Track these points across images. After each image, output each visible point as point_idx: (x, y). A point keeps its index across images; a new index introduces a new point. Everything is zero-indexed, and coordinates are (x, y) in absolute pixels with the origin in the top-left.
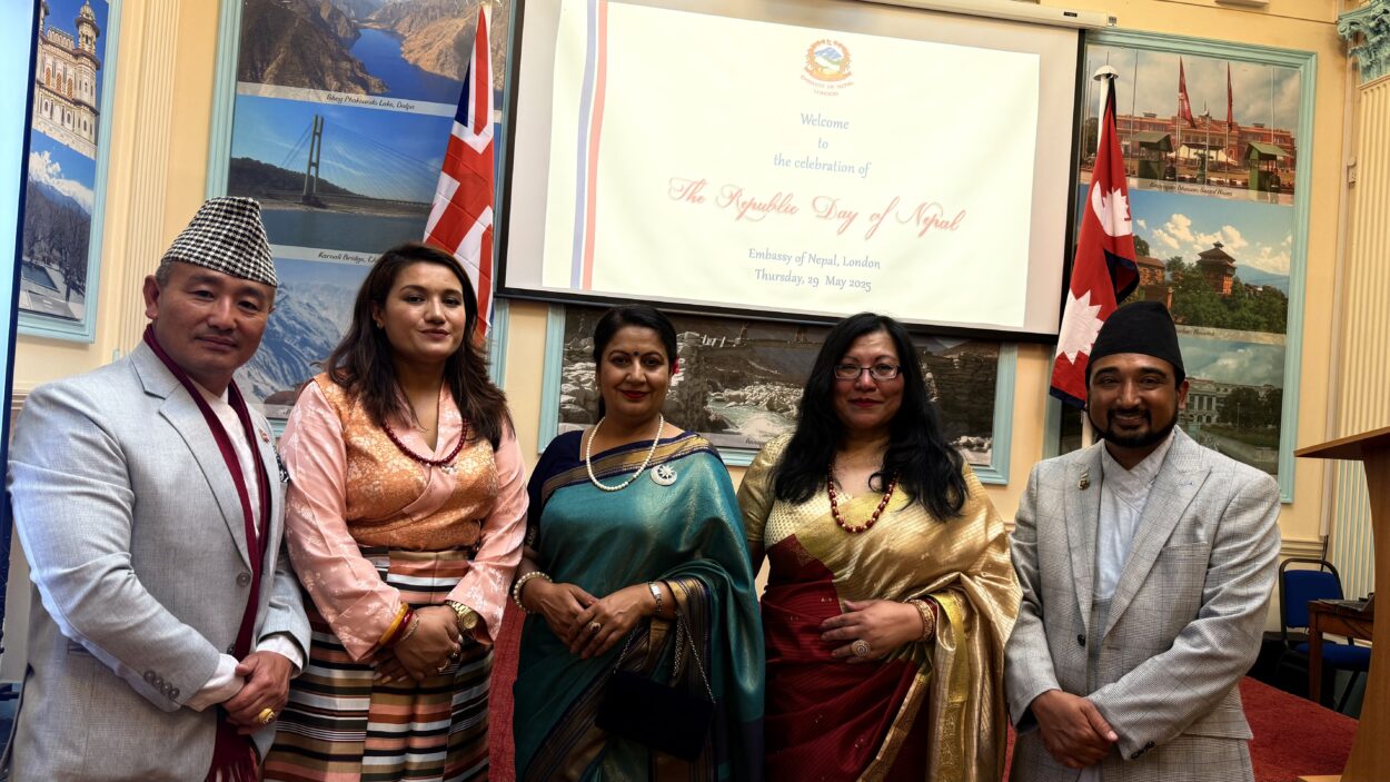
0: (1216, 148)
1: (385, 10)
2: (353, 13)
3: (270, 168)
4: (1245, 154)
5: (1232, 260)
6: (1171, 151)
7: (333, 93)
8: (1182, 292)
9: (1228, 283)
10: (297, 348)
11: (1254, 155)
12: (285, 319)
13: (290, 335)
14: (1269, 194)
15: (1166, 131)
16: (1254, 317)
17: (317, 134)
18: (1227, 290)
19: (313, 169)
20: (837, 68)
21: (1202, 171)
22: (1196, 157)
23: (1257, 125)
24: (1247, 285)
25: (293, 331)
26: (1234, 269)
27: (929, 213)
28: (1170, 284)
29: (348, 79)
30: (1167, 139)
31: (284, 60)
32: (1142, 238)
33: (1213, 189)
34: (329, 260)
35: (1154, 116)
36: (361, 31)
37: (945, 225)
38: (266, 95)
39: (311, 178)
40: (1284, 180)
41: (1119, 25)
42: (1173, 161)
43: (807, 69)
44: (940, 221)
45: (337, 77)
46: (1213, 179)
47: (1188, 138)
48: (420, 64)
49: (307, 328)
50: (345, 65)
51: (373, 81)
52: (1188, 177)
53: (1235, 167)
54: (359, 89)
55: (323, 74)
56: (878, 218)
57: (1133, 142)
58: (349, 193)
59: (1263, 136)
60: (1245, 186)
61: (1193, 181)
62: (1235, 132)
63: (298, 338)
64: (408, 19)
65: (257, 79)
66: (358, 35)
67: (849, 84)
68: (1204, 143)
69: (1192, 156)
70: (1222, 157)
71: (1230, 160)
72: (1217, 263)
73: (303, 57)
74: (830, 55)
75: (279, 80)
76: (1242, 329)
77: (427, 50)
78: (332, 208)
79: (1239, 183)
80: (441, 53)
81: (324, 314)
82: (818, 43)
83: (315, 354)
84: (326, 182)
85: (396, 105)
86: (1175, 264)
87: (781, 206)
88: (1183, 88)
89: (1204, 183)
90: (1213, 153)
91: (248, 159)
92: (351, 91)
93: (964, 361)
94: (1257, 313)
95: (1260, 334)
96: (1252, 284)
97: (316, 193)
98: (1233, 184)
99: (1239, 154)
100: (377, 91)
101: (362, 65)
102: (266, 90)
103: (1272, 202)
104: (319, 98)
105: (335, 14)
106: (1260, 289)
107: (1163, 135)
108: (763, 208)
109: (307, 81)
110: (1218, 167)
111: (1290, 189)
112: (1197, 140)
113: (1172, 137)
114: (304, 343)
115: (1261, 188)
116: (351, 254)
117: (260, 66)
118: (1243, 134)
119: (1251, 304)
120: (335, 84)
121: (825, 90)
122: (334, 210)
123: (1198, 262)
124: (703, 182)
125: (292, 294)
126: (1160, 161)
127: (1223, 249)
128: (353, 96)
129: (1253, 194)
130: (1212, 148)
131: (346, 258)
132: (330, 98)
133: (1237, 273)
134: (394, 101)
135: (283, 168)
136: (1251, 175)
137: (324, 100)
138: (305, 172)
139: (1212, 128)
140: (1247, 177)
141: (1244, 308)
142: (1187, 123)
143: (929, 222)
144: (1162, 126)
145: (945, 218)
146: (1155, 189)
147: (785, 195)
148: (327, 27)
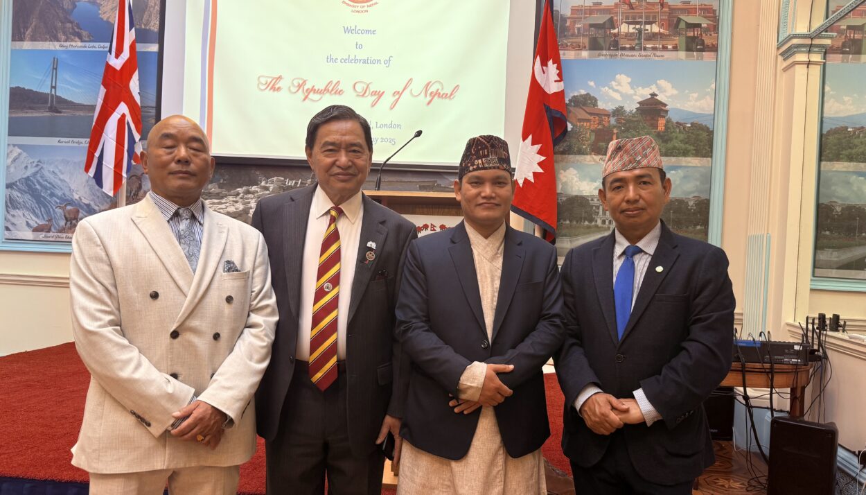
0: (651, 23)
3: (30, 91)
4: (674, 24)
5: (665, 105)
6: (614, 28)
7: (62, 43)
8: (624, 131)
9: (662, 123)
10: (48, 198)
11: (682, 25)
12: (41, 181)
13: (44, 191)
14: (695, 53)
15: (610, 14)
16: (683, 146)
17: (55, 69)
18: (661, 128)
19: (53, 90)
21: (639, 41)
22: (634, 31)
23: (685, 2)
24: (677, 123)
25: (45, 188)
26: (667, 111)
27: (433, 89)
28: (614, 127)
29: (70, 33)
30: (611, 20)
31: (35, 26)
32: (592, 95)
33: (649, 53)
34: (64, 144)
35: (601, 4)
37: (446, 96)
38: (26, 48)
39: (52, 96)
42: (615, 35)
44: (442, 93)
45: (64, 33)
46: (647, 46)
47: (627, 18)
49: (53, 186)
50: (69, 25)
51: (84, 33)
52: (628, 46)
53: (666, 35)
54: (77, 39)
55: (57, 31)
56: (398, 94)
57: (584, 25)
59: (690, 11)
60: (675, 49)
61: (632, 49)
62: (666, 9)
63: (49, 192)
65: (21, 39)
66: (75, 6)
68: (640, 20)
69: (631, 31)
70: (655, 28)
71: (662, 31)
72: (652, 109)
73: (45, 23)
75: (33, 39)
76: (674, 156)
78: (65, 113)
79: (670, 47)
81: (62, 177)
83: (58, 201)
84: (60, 97)
85: (97, 46)
86: (619, 112)
87: (332, 90)
89: (641, 49)
90: (648, 27)
91: (18, 87)
92: (72, 41)
94: (687, 143)
95: (689, 159)
96: (682, 122)
97: (57, 104)
98: (665, 48)
99: (669, 25)
100: (87, 39)
101: (78, 24)
102: (27, 45)
103: (698, 59)
104: (55, 47)
106: (689, 125)
107: (608, 17)
108: (320, 93)
109: (48, 37)
110: (652, 37)
111: (714, 48)
112: (634, 18)
113: (615, 18)
114: (52, 195)
115: (688, 49)
116: (76, 140)
117: (22, 30)
118: (673, 10)
119: (682, 136)
120: (63, 37)
121: (359, 9)
122: (66, 114)
123: (637, 109)
124: (280, 78)
125: (45, 166)
126: (605, 36)
127: (657, 98)
128: (74, 44)
129: (682, 54)
130: (646, 23)
131: (73, 142)
132: (61, 46)
133: (670, 115)
134: (96, 44)
135: (38, 91)
136: (679, 40)
137: (58, 48)
138: (49, 92)
139: (647, 9)
140: (677, 42)
141: (675, 140)
142: (626, 7)
143: (434, 94)
144: (607, 10)
145: (445, 91)
146: (603, 58)
147: (334, 83)
148: (57, 3)
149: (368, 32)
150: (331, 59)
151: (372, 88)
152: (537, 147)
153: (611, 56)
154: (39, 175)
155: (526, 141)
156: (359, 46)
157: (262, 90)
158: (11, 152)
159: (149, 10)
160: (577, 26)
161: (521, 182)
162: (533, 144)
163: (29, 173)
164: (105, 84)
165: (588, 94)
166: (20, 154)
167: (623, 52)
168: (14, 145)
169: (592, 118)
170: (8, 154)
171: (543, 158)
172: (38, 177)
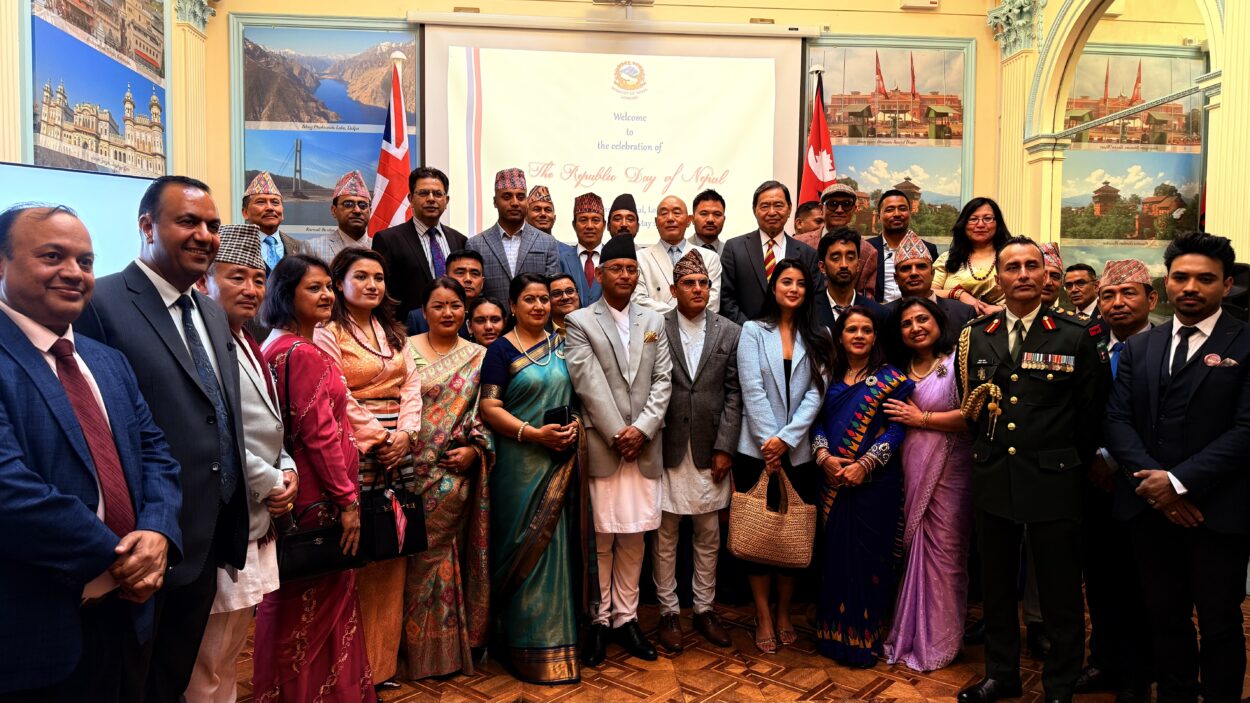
0: (904, 112)
1: (335, 66)
2: (314, 70)
4: (925, 114)
5: (918, 188)
6: (871, 117)
7: (306, 123)
11: (932, 115)
14: (943, 141)
15: (867, 103)
16: (935, 226)
17: (299, 151)
19: (298, 175)
20: (635, 80)
21: (895, 129)
22: (889, 119)
23: (933, 93)
24: (929, 205)
26: (919, 194)
27: (704, 174)
29: (315, 114)
30: (868, 109)
31: (273, 104)
33: (903, 140)
35: (858, 93)
36: (321, 81)
37: (716, 180)
38: (263, 129)
39: (297, 180)
40: (954, 129)
41: (833, 31)
42: (873, 123)
43: (615, 83)
44: (712, 178)
45: (308, 113)
46: (902, 133)
47: (883, 107)
48: (360, 100)
50: (312, 104)
51: (331, 114)
52: (884, 133)
53: (918, 124)
54: (323, 119)
55: (299, 111)
56: (670, 179)
57: (844, 113)
58: (321, 188)
59: (938, 101)
60: (926, 136)
61: (888, 136)
62: (917, 99)
64: (350, 71)
65: (257, 119)
66: (318, 84)
67: (646, 90)
68: (894, 109)
69: (887, 119)
70: (908, 117)
71: (914, 119)
73: (285, 102)
74: (631, 72)
75: (271, 118)
77: (364, 90)
78: (312, 198)
79: (921, 134)
80: (373, 91)
82: (623, 64)
84: (306, 182)
85: (347, 128)
87: (604, 175)
88: (878, 72)
89: (895, 136)
90: (902, 116)
92: (317, 121)
94: (937, 224)
95: (940, 238)
96: (934, 204)
97: (302, 190)
98: (917, 136)
99: (921, 114)
100: (334, 120)
101: (323, 104)
102: (264, 125)
103: (946, 146)
104: (297, 128)
105: (304, 71)
106: (940, 207)
107: (866, 105)
108: (592, 178)
109: (289, 117)
110: (906, 125)
111: (959, 136)
112: (889, 107)
113: (872, 107)
115: (938, 137)
117: (257, 109)
118: (923, 100)
119: (933, 217)
120: (307, 118)
121: (629, 95)
122: (314, 200)
124: (551, 164)
126: (864, 124)
127: (911, 182)
128: (319, 125)
129: (932, 141)
130: (901, 112)
132: (304, 127)
133: (923, 197)
134: (346, 126)
136: (930, 129)
137: (301, 129)
138: (293, 177)
139: (900, 99)
140: (927, 130)
141: (927, 222)
142: (882, 97)
143: (705, 180)
144: (864, 100)
145: (715, 176)
146: (861, 144)
147: (606, 168)
148: (298, 80)
149: (638, 118)
150: (601, 146)
151: (644, 173)
153: (869, 142)
156: (630, 133)
160: (838, 114)
164: (384, 173)
167: (880, 139)
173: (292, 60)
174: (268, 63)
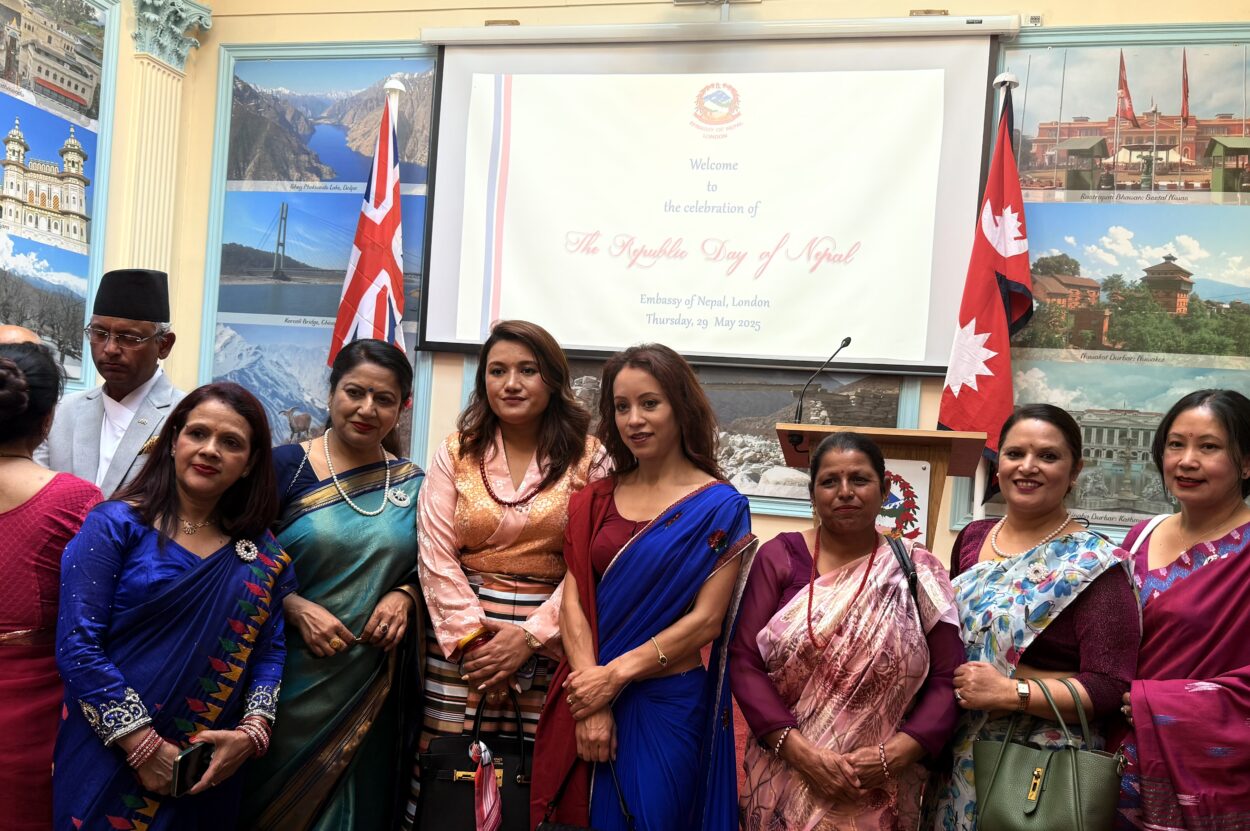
0: (1166, 148)
1: (334, 107)
2: (310, 113)
3: (249, 250)
4: (1205, 150)
5: (1188, 274)
6: (1107, 156)
7: (295, 182)
8: (1121, 314)
9: (1182, 301)
10: (269, 399)
11: (1218, 151)
12: (260, 375)
13: (263, 389)
15: (1101, 135)
16: (1217, 338)
17: (284, 218)
18: (1182, 308)
19: (281, 248)
20: (725, 110)
21: (1147, 176)
22: (1140, 160)
23: (1223, 116)
24: (1208, 302)
25: (265, 385)
26: (1190, 284)
27: (821, 248)
28: (1106, 306)
29: (307, 169)
30: (1103, 145)
31: (259, 159)
32: (1071, 257)
33: (1163, 194)
34: (292, 324)
35: (1086, 119)
36: (316, 127)
37: (839, 259)
38: (247, 190)
39: (279, 255)
41: (1049, 24)
42: (1109, 167)
43: (696, 115)
44: (833, 254)
45: (298, 169)
46: (1161, 183)
47: (1129, 140)
48: (360, 150)
49: (276, 382)
50: (304, 158)
51: (325, 169)
52: (1129, 183)
53: (1191, 167)
54: (315, 177)
55: (288, 167)
56: (767, 256)
57: (1059, 151)
58: (308, 267)
59: (1231, 128)
60: (1206, 187)
61: (1136, 187)
62: (1192, 127)
63: (270, 390)
64: (351, 112)
65: (240, 178)
66: (313, 131)
67: (738, 125)
68: (1149, 144)
69: (1135, 160)
70: (1174, 157)
71: (1185, 160)
72: (1168, 280)
73: (273, 155)
74: (719, 98)
75: (256, 177)
76: (1202, 353)
77: (365, 138)
78: (294, 280)
79: (1197, 185)
81: (288, 370)
83: (282, 404)
84: (289, 258)
85: (342, 187)
86: (1113, 283)
87: (671, 251)
88: (1123, 84)
89: (1150, 188)
90: (1162, 154)
91: (234, 244)
92: (308, 179)
93: (861, 398)
94: (1223, 334)
95: (1226, 358)
96: (1216, 300)
97: (284, 268)
98: (1189, 187)
99: (1197, 151)
100: (328, 177)
101: (316, 156)
102: (247, 185)
104: (285, 188)
105: (297, 115)
106: (1228, 306)
107: (1096, 139)
108: (654, 254)
109: (276, 174)
110: (1169, 169)
112: (1140, 140)
113: (1110, 141)
114: (274, 395)
115: (1228, 188)
116: (309, 318)
117: (241, 165)
118: (1203, 128)
119: (1215, 323)
120: (296, 175)
121: (715, 133)
122: (297, 282)
123: (1144, 279)
124: (597, 234)
125: (265, 354)
126: (1093, 169)
127: (1176, 263)
128: (310, 184)
129: (1217, 196)
130: (1160, 148)
131: (305, 322)
132: (292, 187)
133: (1195, 289)
134: (341, 185)
135: (260, 249)
136: (1214, 175)
137: (289, 189)
138: (275, 251)
139: (1160, 126)
140: (1209, 177)
141: (1203, 329)
142: (1128, 124)
143: (822, 257)
144: (1098, 129)
145: (838, 252)
146: (1086, 201)
147: (674, 240)
148: (290, 126)
149: (727, 166)
150: (670, 207)
151: (730, 248)
152: (984, 337)
153: (1102, 198)
154: (257, 367)
155: (966, 328)
156: (712, 188)
157: (572, 252)
158: (221, 334)
159: (415, 136)
160: (1048, 153)
161: (956, 390)
162: (978, 332)
163: (244, 363)
164: (359, 243)
165: (1064, 256)
166: (232, 337)
167: (1122, 193)
168: (225, 325)
169: (1070, 291)
170: (216, 337)
171: (993, 354)
172: (256, 369)
173: (285, 101)
174: (258, 106)
